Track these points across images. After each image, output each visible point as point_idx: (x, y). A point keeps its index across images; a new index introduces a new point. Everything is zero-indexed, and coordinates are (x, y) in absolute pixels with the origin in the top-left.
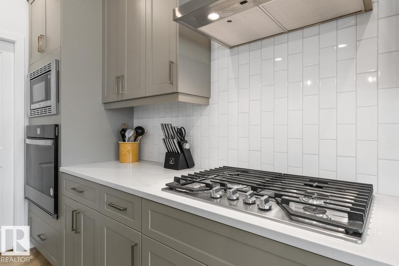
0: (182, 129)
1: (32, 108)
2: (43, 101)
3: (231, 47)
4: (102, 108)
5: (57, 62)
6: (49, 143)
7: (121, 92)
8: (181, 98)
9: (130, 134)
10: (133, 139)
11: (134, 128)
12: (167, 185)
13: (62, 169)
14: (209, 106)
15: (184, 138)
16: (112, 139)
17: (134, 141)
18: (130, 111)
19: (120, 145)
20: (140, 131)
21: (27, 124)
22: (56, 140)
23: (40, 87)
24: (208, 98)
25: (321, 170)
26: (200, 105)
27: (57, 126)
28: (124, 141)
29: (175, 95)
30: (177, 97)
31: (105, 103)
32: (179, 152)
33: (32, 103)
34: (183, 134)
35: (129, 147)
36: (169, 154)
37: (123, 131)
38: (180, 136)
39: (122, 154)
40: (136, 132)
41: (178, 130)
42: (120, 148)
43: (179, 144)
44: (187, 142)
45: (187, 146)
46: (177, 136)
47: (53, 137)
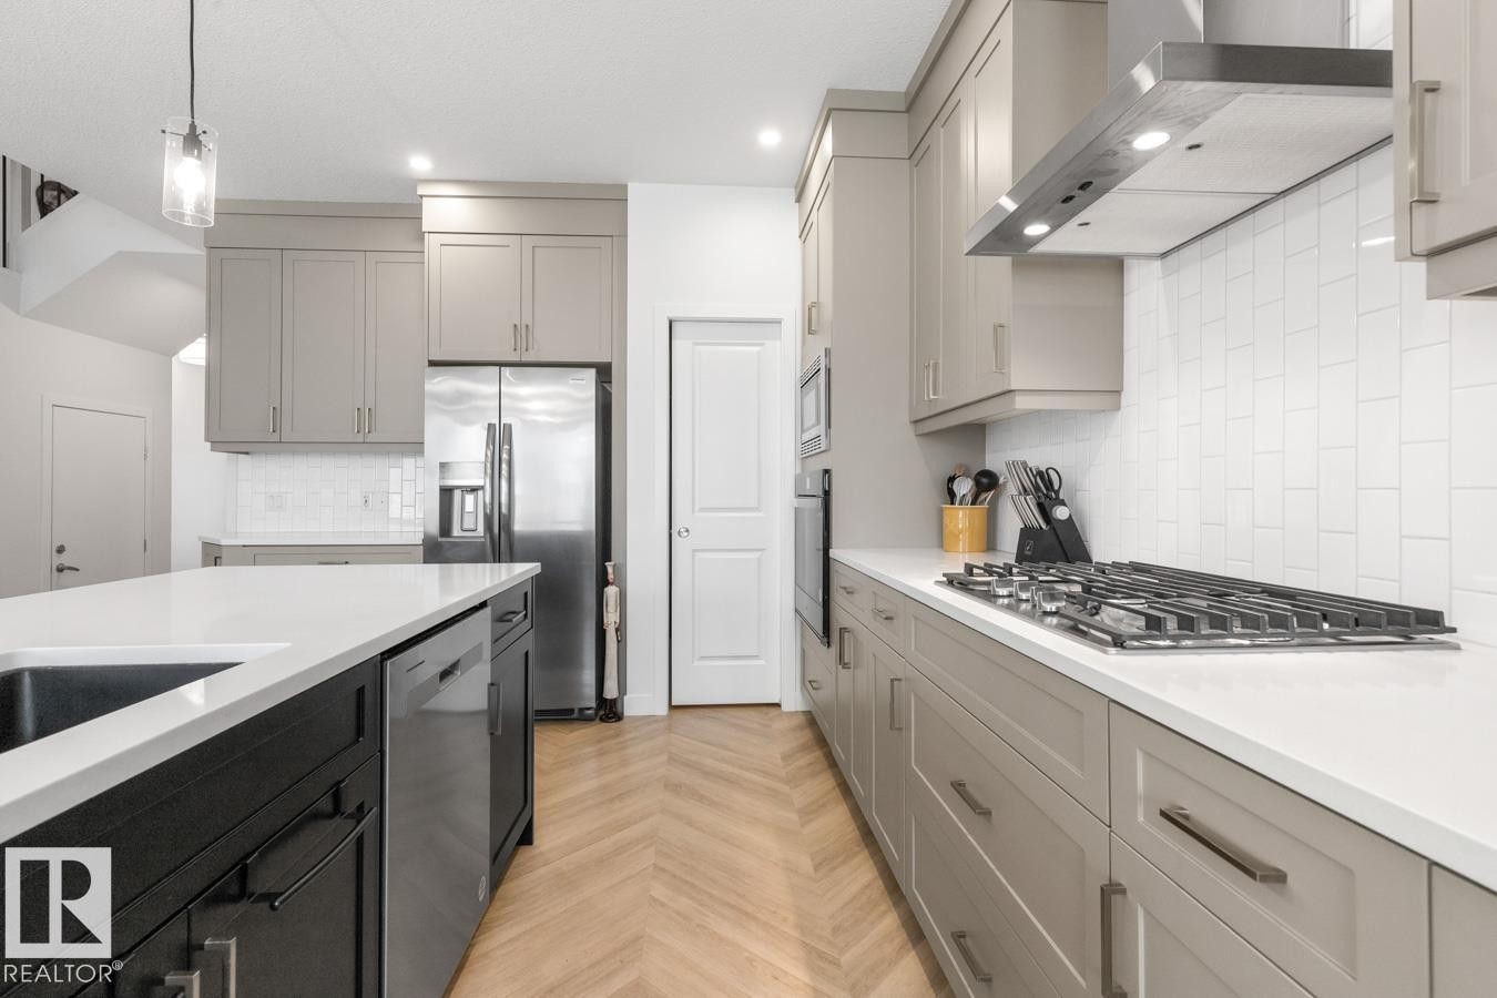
0: (1051, 472)
1: (805, 439)
2: (813, 426)
3: (1164, 255)
4: (908, 434)
5: (828, 353)
6: (818, 503)
7: (932, 397)
9: (964, 487)
10: (969, 498)
11: (974, 473)
13: (833, 553)
14: (1120, 413)
15: (1057, 492)
16: (931, 494)
18: (976, 432)
19: (945, 512)
20: (985, 480)
21: (797, 471)
22: (826, 497)
23: (810, 401)
24: (1118, 392)
25: (1362, 577)
26: (1091, 412)
27: (827, 472)
28: (952, 501)
29: (1007, 396)
30: (1013, 402)
31: (916, 422)
32: (1044, 527)
33: (803, 431)
34: (1049, 484)
35: (962, 518)
36: (1027, 533)
37: (952, 479)
38: (1045, 490)
39: (946, 531)
40: (977, 483)
41: (1040, 473)
42: (947, 520)
43: (1041, 506)
44: (1063, 503)
45: (1061, 513)
46: (1037, 488)
47: (820, 493)
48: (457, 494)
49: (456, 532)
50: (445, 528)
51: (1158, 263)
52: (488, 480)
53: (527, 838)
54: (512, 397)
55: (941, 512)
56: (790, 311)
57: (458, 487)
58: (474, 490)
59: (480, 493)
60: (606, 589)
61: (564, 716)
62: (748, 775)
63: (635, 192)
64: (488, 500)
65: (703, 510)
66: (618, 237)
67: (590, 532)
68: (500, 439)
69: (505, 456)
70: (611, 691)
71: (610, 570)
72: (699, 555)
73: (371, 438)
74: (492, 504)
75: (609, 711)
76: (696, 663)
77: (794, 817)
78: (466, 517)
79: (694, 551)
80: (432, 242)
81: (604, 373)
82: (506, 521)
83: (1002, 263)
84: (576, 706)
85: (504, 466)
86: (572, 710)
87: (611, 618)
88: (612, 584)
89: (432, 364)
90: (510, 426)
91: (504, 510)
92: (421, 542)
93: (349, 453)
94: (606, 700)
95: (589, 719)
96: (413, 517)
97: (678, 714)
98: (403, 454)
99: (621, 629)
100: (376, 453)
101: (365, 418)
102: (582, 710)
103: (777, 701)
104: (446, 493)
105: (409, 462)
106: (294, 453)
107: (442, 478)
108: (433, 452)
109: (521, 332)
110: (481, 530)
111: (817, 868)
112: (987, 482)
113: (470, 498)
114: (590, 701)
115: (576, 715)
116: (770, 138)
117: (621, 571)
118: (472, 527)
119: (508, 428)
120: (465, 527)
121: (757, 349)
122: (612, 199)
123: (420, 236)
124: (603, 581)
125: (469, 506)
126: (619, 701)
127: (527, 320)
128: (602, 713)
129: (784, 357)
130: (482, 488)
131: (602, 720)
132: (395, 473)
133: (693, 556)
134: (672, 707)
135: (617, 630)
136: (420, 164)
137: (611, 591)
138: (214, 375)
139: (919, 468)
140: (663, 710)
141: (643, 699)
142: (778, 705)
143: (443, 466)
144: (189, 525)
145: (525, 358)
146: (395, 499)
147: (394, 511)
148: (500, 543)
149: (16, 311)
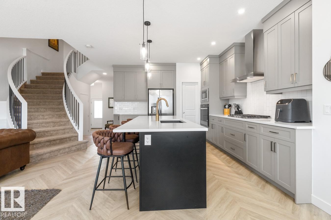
1: (202, 100)
2: (205, 98)
4: (219, 99)
5: (208, 89)
6: (207, 109)
7: (223, 95)
8: (236, 97)
9: (227, 106)
13: (209, 115)
14: (246, 98)
16: (222, 108)
17: (228, 108)
18: (228, 100)
21: (201, 104)
22: (208, 108)
23: (204, 95)
24: (246, 96)
26: (243, 98)
27: (208, 104)
28: (225, 108)
29: (234, 96)
32: (238, 111)
33: (202, 98)
34: (238, 106)
35: (227, 110)
36: (236, 112)
37: (225, 105)
38: (238, 107)
39: (224, 112)
40: (229, 106)
41: (237, 105)
42: (224, 111)
43: (237, 109)
44: (240, 108)
45: (240, 109)
46: (237, 107)
47: (207, 107)
48: (153, 107)
49: (153, 113)
51: (250, 83)
55: (224, 110)
56: (199, 81)
59: (156, 107)
63: (177, 64)
65: (187, 110)
66: (175, 71)
67: (172, 113)
72: (186, 116)
73: (137, 99)
74: (159, 109)
78: (154, 111)
81: (173, 90)
83: (234, 83)
85: (161, 103)
89: (149, 89)
101: (136, 96)
107: (151, 105)
109: (161, 85)
112: (230, 106)
118: (155, 112)
120: (154, 112)
122: (174, 65)
125: (155, 109)
127: (162, 83)
139: (220, 104)
145: (162, 88)
149: (77, 79)
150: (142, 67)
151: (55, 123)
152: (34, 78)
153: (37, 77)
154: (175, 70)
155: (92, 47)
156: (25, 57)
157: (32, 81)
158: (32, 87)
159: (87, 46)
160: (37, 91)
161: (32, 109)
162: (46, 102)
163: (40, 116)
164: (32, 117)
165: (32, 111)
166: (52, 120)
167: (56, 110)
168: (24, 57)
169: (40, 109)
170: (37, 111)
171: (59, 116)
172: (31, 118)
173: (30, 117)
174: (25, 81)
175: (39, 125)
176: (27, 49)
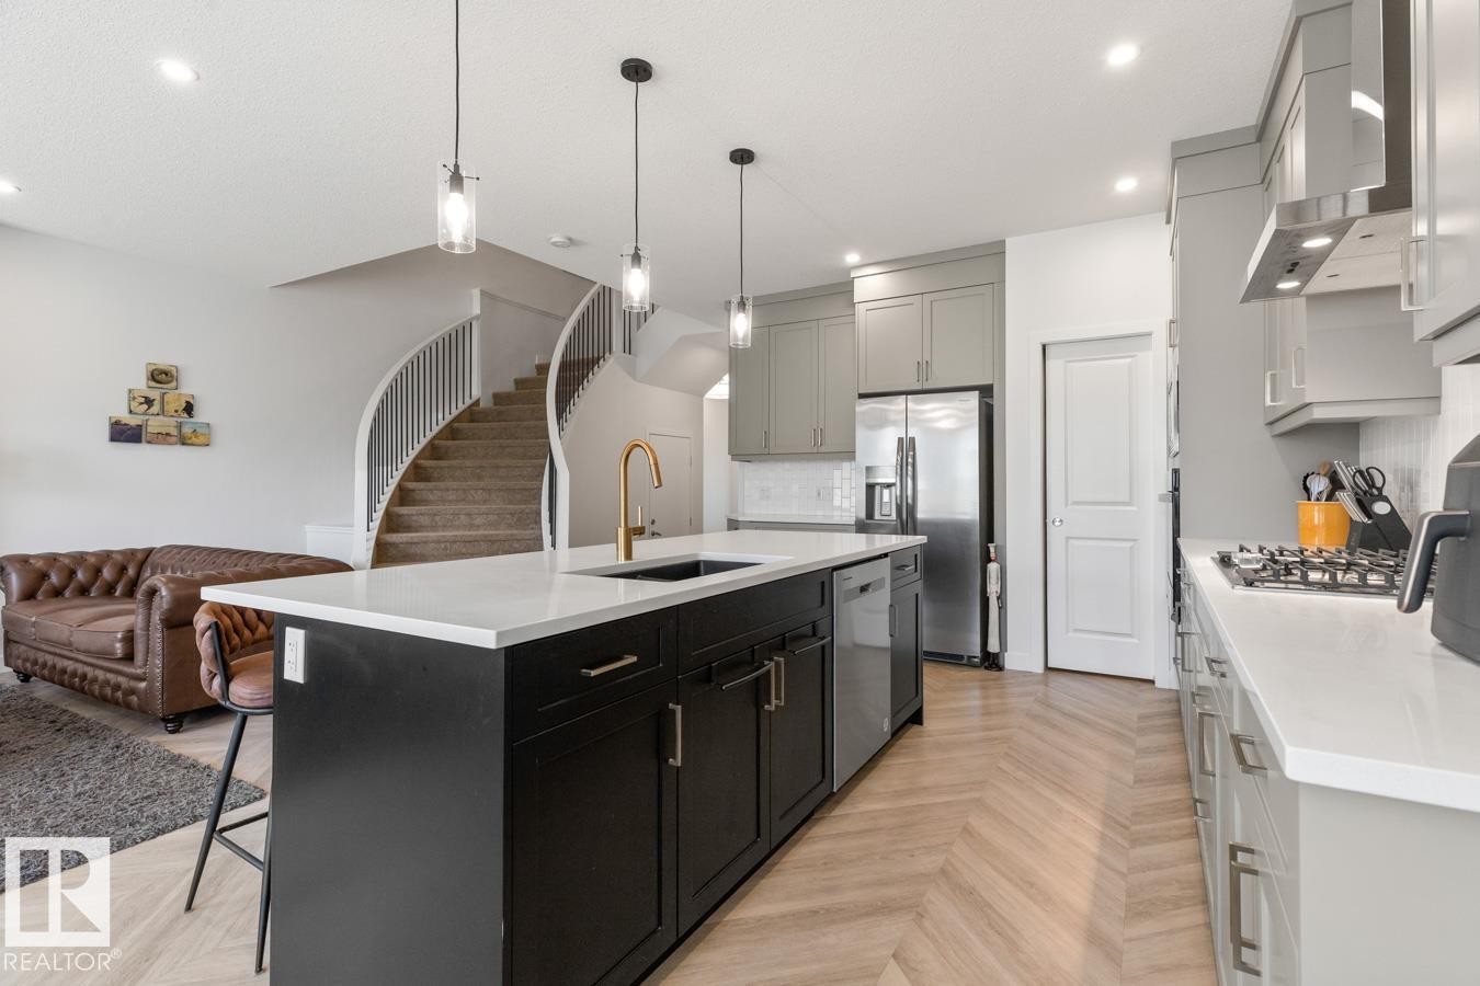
0: (1372, 471)
4: (1267, 430)
9: (1319, 485)
12: (1219, 553)
15: (1380, 490)
21: (1171, 468)
24: (1439, 398)
27: (1176, 472)
29: (1309, 407)
30: (1313, 412)
31: (1271, 423)
44: (1384, 500)
45: (1381, 508)
48: (878, 488)
49: (877, 516)
50: (870, 513)
52: (898, 478)
53: (917, 718)
54: (915, 411)
55: (1301, 509)
56: (1159, 325)
57: (878, 484)
58: (889, 486)
59: (893, 488)
60: (989, 565)
61: (954, 659)
62: (1101, 721)
63: (1012, 245)
64: (898, 493)
65: (1075, 503)
66: (998, 283)
67: (974, 521)
68: (907, 448)
69: (910, 460)
70: (993, 646)
71: (992, 550)
72: (1071, 541)
73: (823, 449)
74: (901, 496)
75: (992, 662)
76: (1070, 634)
77: (1133, 752)
78: (884, 505)
79: (1068, 538)
80: (860, 309)
81: (986, 391)
82: (912, 509)
83: (1302, 305)
84: (965, 654)
85: (910, 468)
86: (962, 657)
87: (993, 588)
88: (994, 561)
89: (862, 396)
90: (914, 438)
91: (910, 501)
92: (853, 523)
93: (809, 460)
94: (989, 653)
95: (975, 666)
96: (849, 505)
97: (1053, 676)
98: (843, 460)
99: (1001, 598)
100: (824, 459)
101: (819, 434)
102: (970, 657)
103: (1151, 678)
104: (870, 488)
105: (846, 465)
106: (777, 460)
107: (867, 477)
108: (863, 459)
109: (923, 367)
110: (894, 516)
111: (1135, 782)
113: (886, 492)
114: (977, 651)
115: (965, 661)
116: (1126, 185)
117: (1001, 551)
118: (888, 513)
119: (912, 440)
120: (883, 512)
121: (1128, 360)
122: (995, 252)
123: (853, 305)
124: (987, 559)
125: (886, 498)
126: (1001, 656)
127: (927, 357)
128: (986, 664)
129: (1156, 365)
130: (894, 484)
131: (986, 668)
132: (837, 473)
133: (1067, 542)
134: (1048, 669)
135: (998, 598)
136: (852, 258)
137: (993, 567)
138: (735, 405)
140: (1039, 669)
141: (1021, 656)
142: (1152, 682)
143: (869, 469)
144: (714, 506)
145: (927, 386)
146: (838, 492)
147: (837, 502)
148: (907, 521)
149: (635, 379)
150: (842, 290)
151: (493, 542)
152: (508, 386)
153: (517, 382)
154: (1003, 281)
155: (571, 242)
156: (477, 318)
157: (498, 398)
158: (490, 418)
159: (553, 240)
160: (492, 429)
161: (450, 492)
162: (498, 467)
163: (462, 517)
164: (437, 518)
165: (450, 498)
166: (497, 532)
167: (518, 497)
168: (473, 318)
169: (472, 492)
170: (464, 500)
171: (519, 520)
172: (434, 524)
173: (433, 520)
174: (475, 397)
175: (446, 548)
176: (481, 291)
